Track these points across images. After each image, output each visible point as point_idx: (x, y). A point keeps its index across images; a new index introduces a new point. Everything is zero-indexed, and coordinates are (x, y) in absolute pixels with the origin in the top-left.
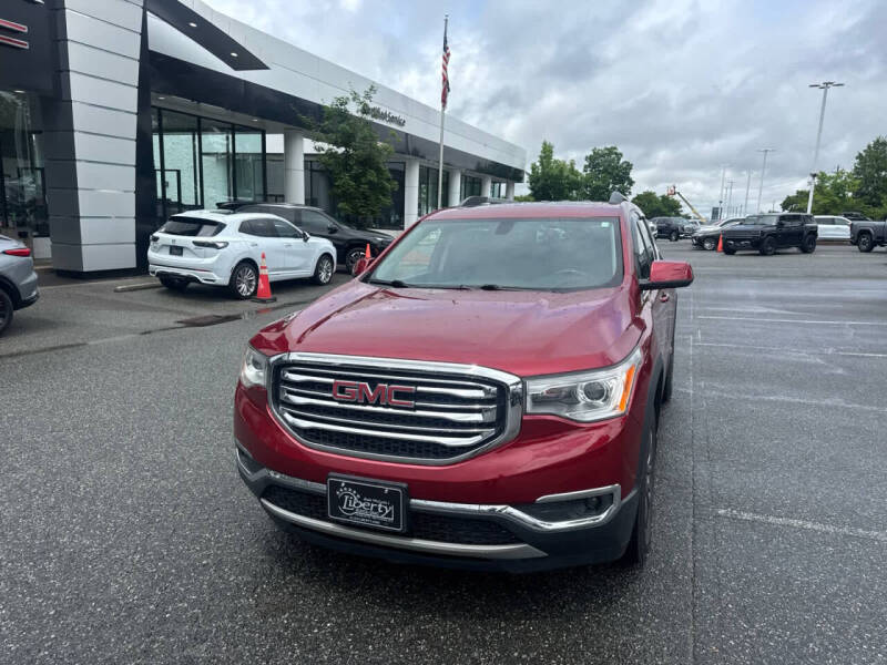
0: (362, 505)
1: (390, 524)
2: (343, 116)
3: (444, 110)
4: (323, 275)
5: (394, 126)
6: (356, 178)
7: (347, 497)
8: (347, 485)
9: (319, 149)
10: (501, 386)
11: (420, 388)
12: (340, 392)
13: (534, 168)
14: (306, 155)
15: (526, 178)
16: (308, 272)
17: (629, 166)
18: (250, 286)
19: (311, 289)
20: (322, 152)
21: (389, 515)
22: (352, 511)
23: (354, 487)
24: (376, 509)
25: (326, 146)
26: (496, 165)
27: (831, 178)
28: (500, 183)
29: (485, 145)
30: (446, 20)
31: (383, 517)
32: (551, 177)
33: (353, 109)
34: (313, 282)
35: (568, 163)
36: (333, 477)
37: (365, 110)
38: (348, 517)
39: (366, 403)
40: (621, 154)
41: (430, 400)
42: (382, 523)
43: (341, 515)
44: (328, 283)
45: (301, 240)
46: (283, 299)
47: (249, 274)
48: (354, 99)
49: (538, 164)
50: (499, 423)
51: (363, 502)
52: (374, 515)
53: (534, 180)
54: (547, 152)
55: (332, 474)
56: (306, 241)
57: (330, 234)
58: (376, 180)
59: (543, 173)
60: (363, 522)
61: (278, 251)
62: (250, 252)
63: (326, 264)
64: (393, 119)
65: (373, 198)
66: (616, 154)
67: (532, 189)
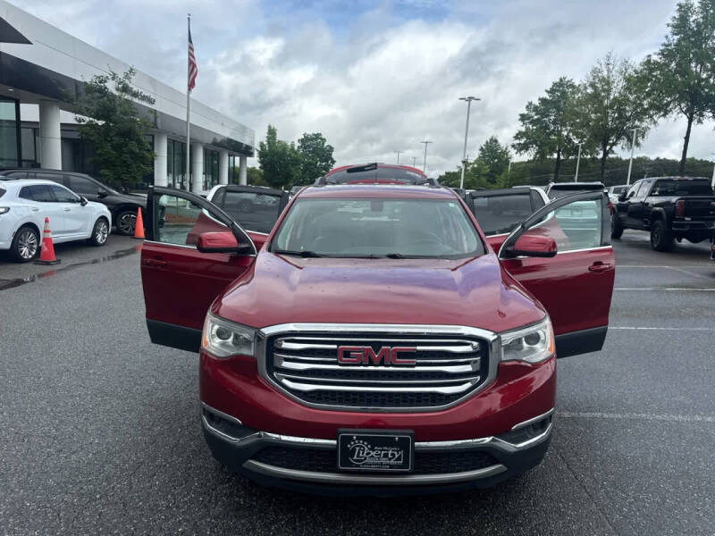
0: (373, 453)
1: (400, 467)
2: (103, 92)
3: (189, 93)
4: (99, 237)
5: (145, 104)
6: (117, 148)
7: (358, 449)
8: (358, 438)
9: (79, 121)
10: (482, 341)
11: (419, 348)
12: (345, 357)
13: (262, 145)
14: (61, 124)
15: (256, 153)
16: (87, 234)
17: (331, 149)
18: (31, 249)
19: (90, 249)
20: (82, 123)
21: (399, 459)
22: (362, 461)
23: (364, 439)
24: (386, 455)
25: (87, 119)
26: (230, 141)
27: (471, 164)
28: (234, 156)
29: (222, 124)
30: (189, 19)
31: (392, 461)
32: (277, 153)
33: (111, 86)
34: (90, 243)
35: (289, 144)
36: (344, 433)
37: (125, 89)
38: (358, 466)
39: (371, 364)
40: (325, 140)
41: (426, 357)
42: (391, 466)
43: (350, 464)
44: (104, 244)
45: (79, 205)
46: (67, 260)
47: (30, 238)
48: (113, 79)
49: (265, 143)
50: (483, 371)
51: (373, 450)
52: (384, 461)
53: (262, 155)
54: (272, 132)
55: (342, 430)
56: (83, 205)
57: (101, 198)
58: (138, 151)
59: (270, 150)
60: (373, 468)
61: (57, 215)
62: (31, 216)
63: (103, 227)
64: (144, 98)
65: (134, 165)
66: (321, 139)
67: (260, 162)
